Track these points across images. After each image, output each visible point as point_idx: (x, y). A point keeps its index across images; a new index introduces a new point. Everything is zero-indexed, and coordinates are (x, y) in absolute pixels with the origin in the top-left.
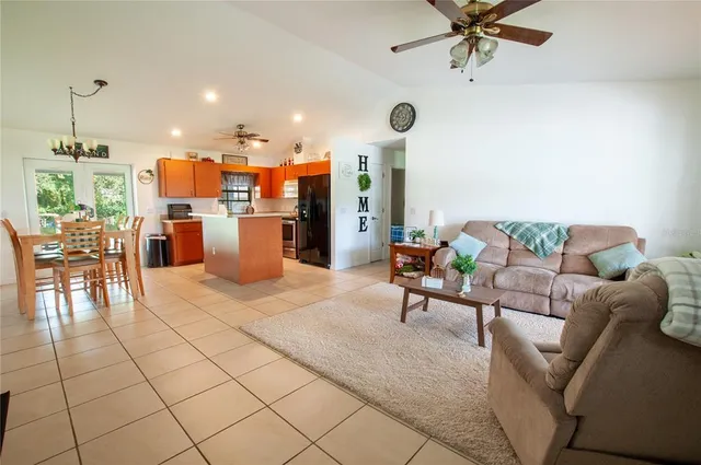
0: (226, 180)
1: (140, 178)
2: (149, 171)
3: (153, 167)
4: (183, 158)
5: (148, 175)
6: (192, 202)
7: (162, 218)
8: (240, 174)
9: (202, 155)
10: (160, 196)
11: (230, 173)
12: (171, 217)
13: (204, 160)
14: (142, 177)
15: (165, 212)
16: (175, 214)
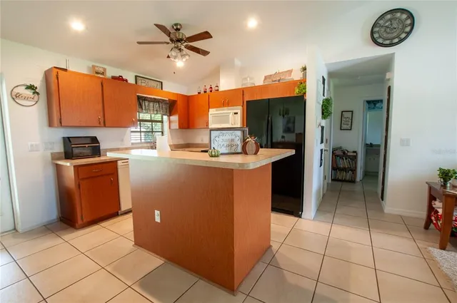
0: (141, 106)
1: (15, 97)
2: (31, 87)
3: (38, 82)
4: (85, 71)
5: (29, 93)
6: (99, 133)
7: (55, 157)
8: (155, 101)
9: (111, 72)
10: (51, 124)
11: (145, 99)
12: (68, 155)
13: (114, 78)
14: (18, 96)
15: (59, 148)
16: (76, 151)
